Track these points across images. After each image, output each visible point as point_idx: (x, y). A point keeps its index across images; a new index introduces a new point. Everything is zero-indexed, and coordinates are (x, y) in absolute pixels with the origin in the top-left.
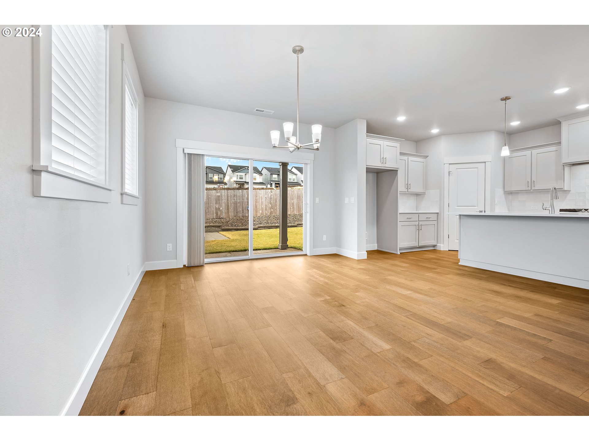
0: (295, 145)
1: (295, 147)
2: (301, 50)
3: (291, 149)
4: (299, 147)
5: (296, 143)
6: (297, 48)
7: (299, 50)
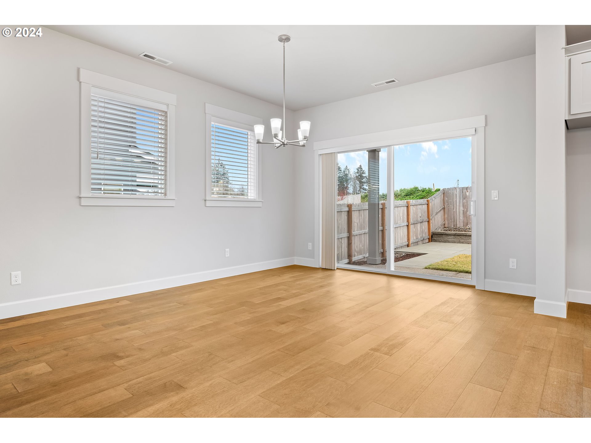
0: (281, 141)
1: (282, 143)
2: (288, 39)
3: (278, 145)
4: (286, 143)
5: (282, 139)
6: (284, 37)
7: (285, 39)
